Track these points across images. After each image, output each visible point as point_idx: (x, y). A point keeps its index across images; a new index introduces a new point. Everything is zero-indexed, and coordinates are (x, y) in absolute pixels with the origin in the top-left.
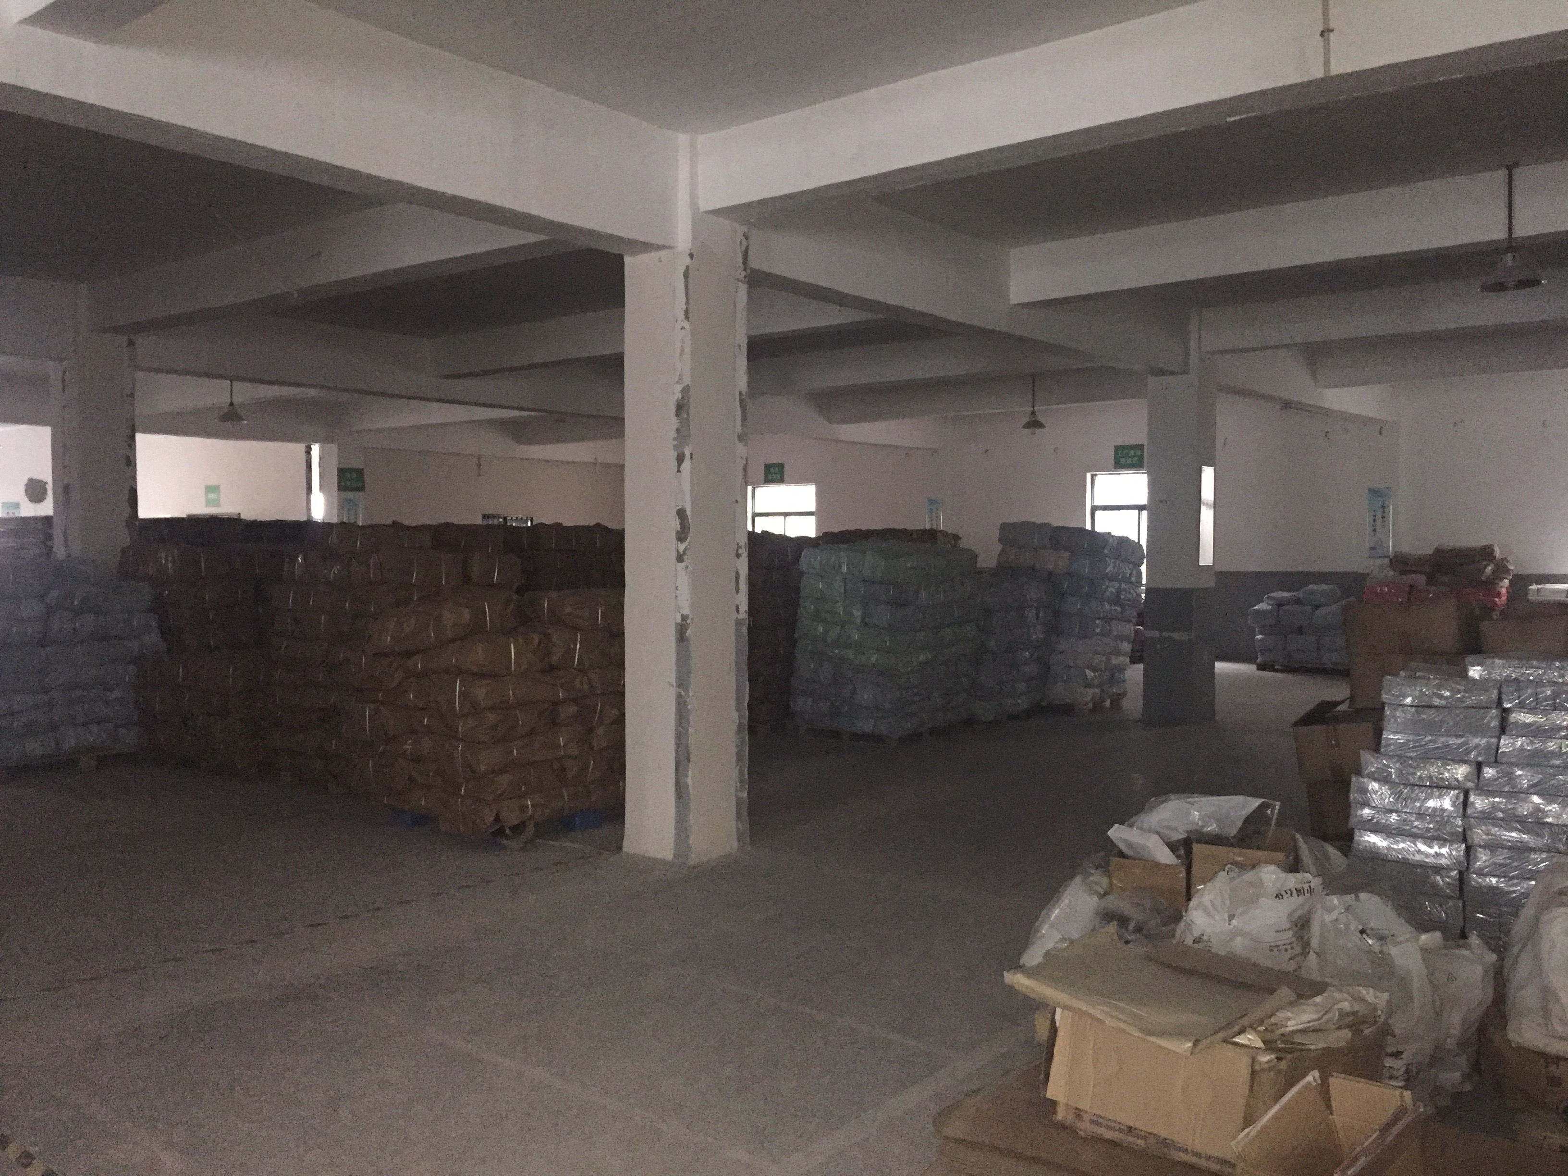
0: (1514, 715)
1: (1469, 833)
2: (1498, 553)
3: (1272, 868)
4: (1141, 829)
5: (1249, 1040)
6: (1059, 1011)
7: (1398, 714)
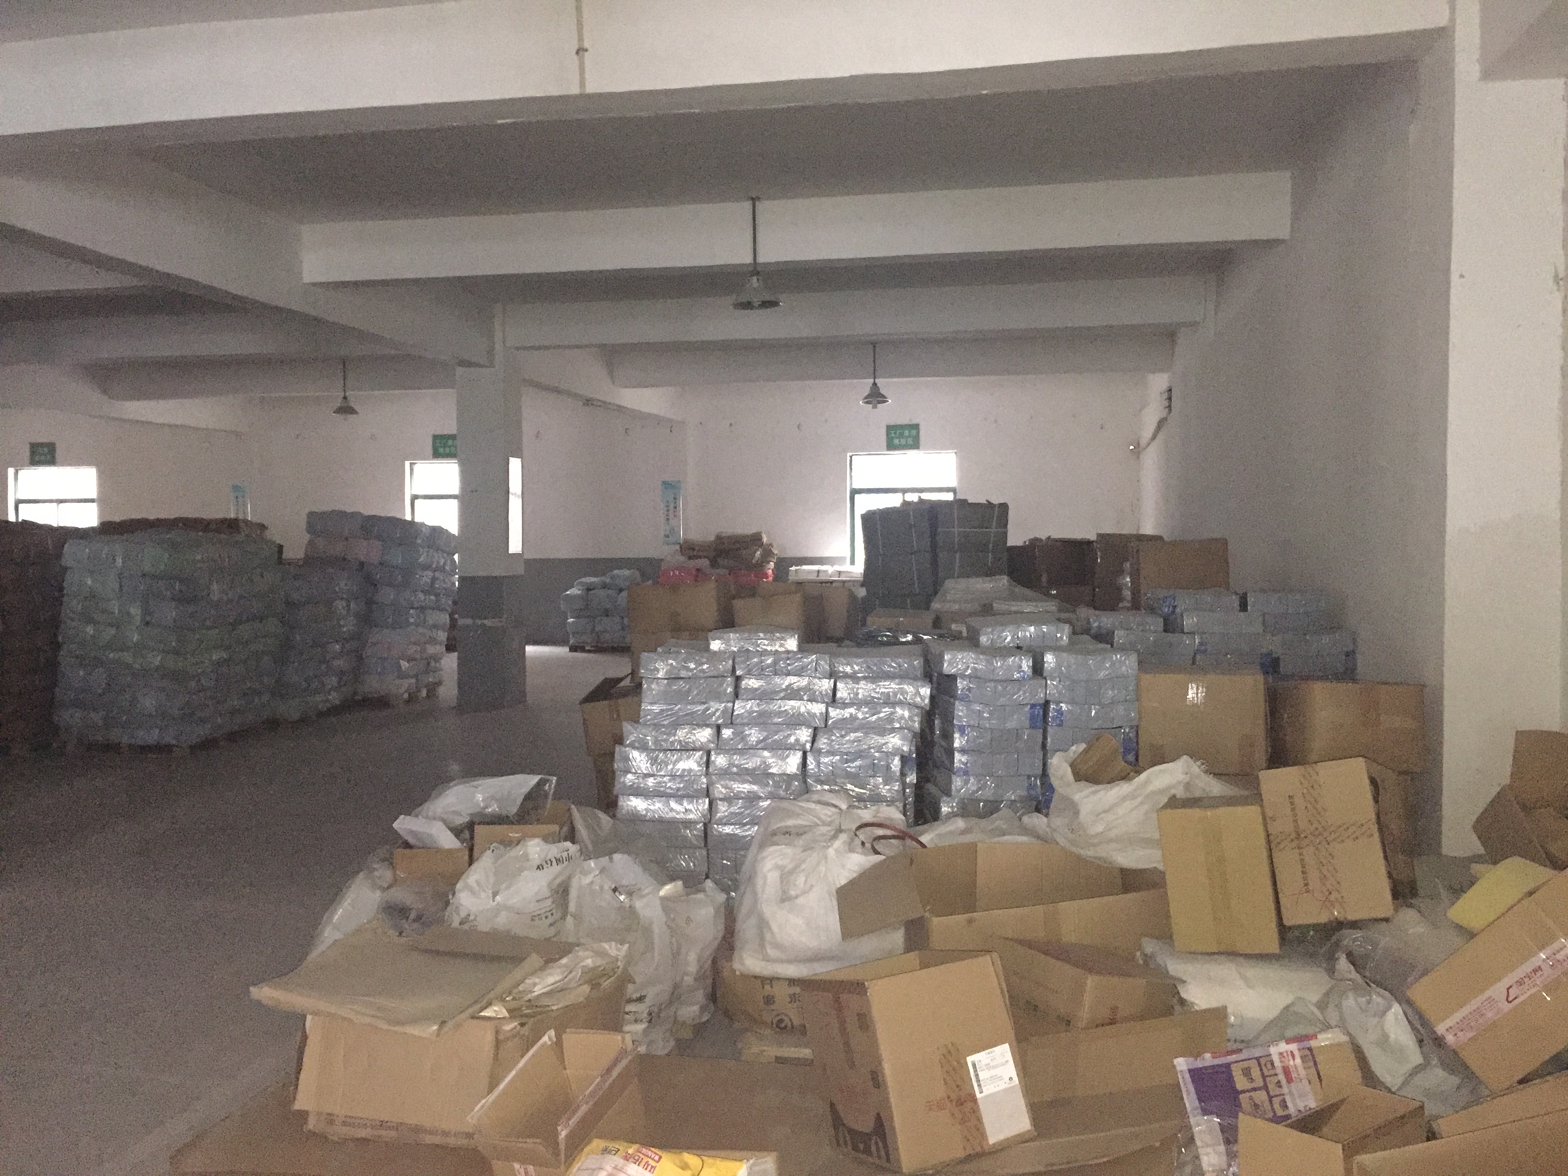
0: (743, 682)
1: (711, 788)
2: (765, 540)
3: (537, 841)
4: (427, 817)
5: (495, 1011)
6: (309, 1018)
7: (653, 686)
